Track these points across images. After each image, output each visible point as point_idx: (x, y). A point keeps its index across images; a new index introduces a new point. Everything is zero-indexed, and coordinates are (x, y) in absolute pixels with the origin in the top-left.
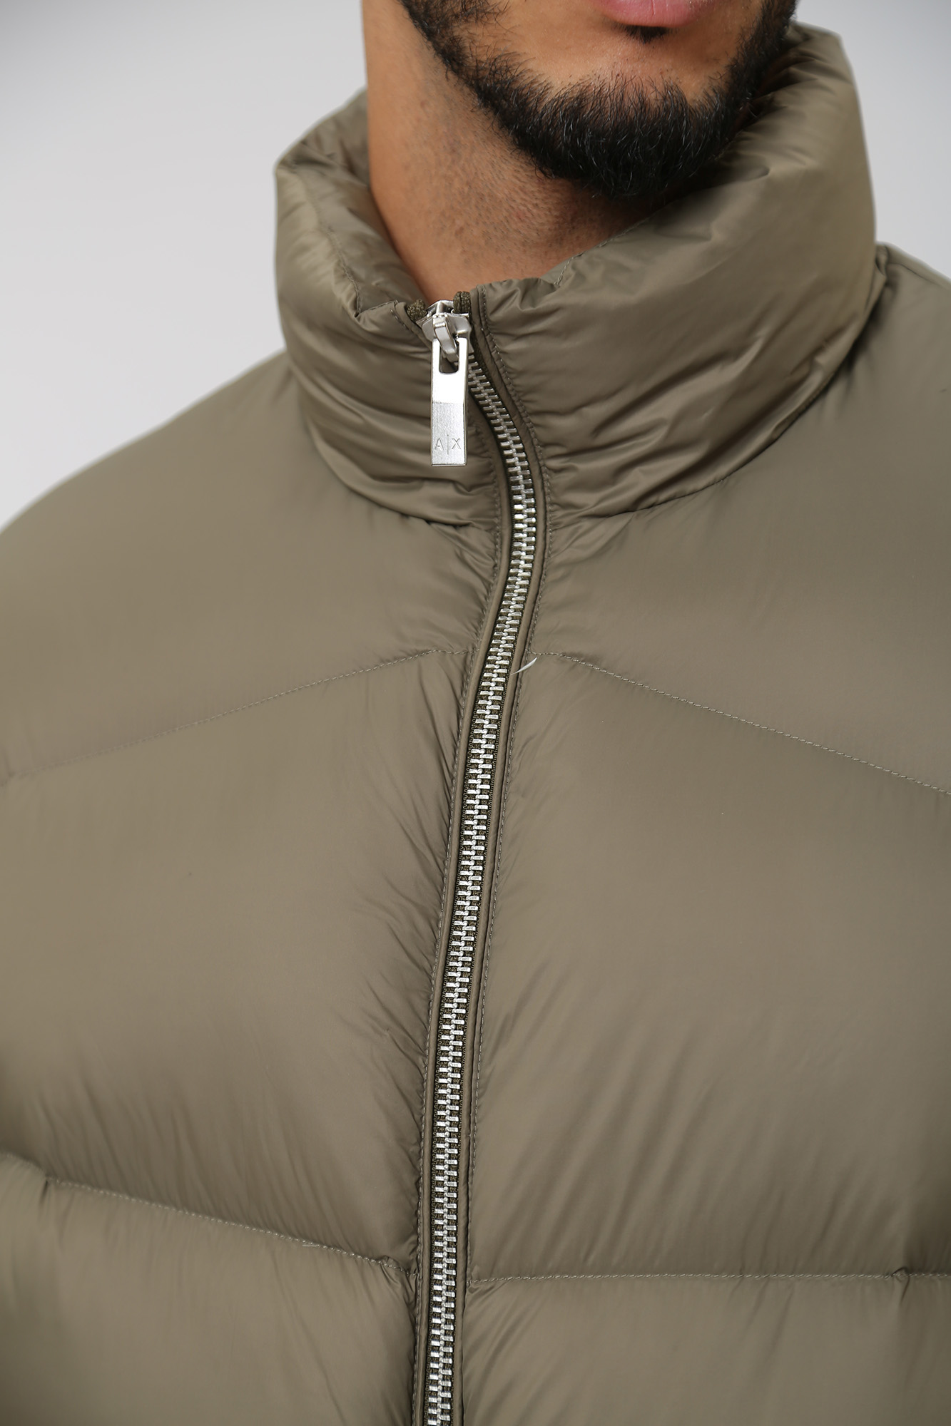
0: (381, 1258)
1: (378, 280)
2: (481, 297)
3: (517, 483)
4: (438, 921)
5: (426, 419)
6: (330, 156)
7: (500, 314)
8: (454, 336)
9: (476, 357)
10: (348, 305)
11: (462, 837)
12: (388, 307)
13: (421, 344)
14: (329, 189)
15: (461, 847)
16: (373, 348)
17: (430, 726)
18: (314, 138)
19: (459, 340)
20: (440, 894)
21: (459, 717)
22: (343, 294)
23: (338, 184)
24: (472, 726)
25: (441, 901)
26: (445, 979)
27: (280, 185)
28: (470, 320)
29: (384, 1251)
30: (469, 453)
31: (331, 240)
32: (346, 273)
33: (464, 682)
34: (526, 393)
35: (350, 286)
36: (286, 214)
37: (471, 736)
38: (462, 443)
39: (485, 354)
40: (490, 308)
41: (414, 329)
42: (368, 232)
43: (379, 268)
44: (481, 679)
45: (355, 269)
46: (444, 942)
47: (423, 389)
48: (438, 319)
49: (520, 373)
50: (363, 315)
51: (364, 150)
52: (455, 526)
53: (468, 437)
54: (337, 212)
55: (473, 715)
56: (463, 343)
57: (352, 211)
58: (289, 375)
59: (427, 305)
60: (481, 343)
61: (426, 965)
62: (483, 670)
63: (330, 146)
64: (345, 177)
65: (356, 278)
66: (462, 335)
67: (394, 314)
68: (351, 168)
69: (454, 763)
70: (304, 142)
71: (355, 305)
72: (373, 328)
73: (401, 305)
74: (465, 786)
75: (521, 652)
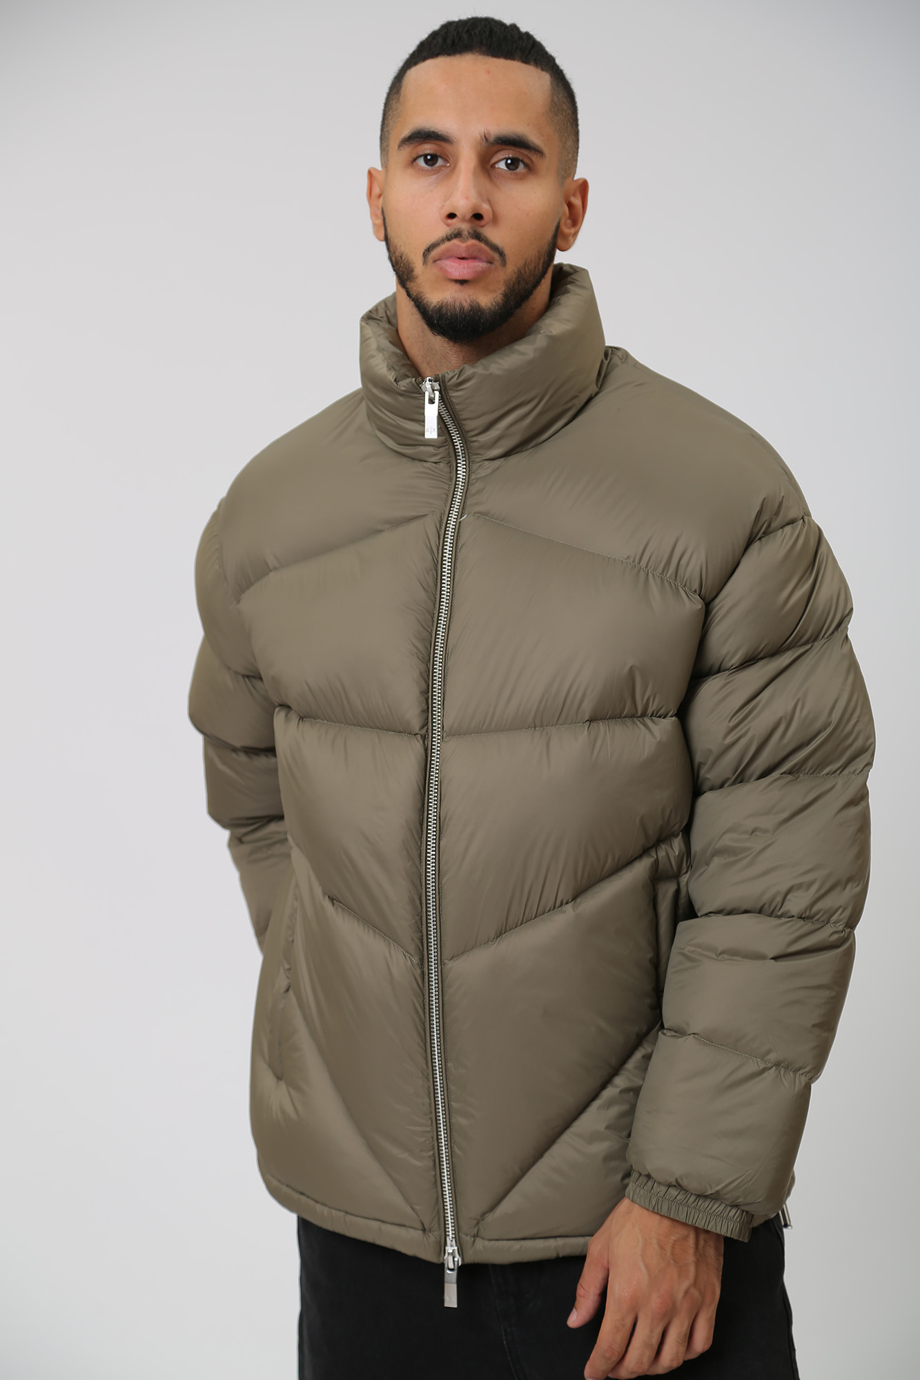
0: (415, 735)
1: (404, 371)
2: (444, 377)
3: (459, 456)
4: (434, 615)
5: (423, 422)
6: (381, 317)
7: (451, 382)
8: (433, 390)
9: (441, 398)
10: (393, 380)
11: (442, 583)
12: (409, 380)
13: (421, 394)
14: (382, 332)
15: (441, 587)
16: (401, 395)
17: (428, 543)
18: (376, 309)
19: (435, 392)
20: (434, 604)
21: (439, 538)
22: (391, 377)
23: (384, 329)
24: (444, 541)
25: (435, 607)
26: (436, 634)
27: (362, 328)
28: (439, 385)
29: (417, 732)
30: (439, 435)
31: (384, 354)
32: (391, 368)
33: (441, 525)
34: (460, 411)
35: (393, 373)
36: (364, 341)
37: (443, 545)
38: (436, 430)
39: (445, 397)
40: (447, 380)
41: (419, 388)
42: (398, 351)
43: (403, 365)
44: (447, 523)
45: (394, 366)
46: (436, 621)
47: (421, 411)
48: (427, 385)
49: (458, 404)
50: (399, 383)
51: (395, 315)
52: (435, 463)
53: (438, 429)
54: (386, 343)
55: (444, 538)
56: (437, 393)
57: (390, 342)
58: (362, 399)
59: (423, 380)
60: (443, 393)
61: (430, 630)
62: (448, 520)
63: (381, 313)
64: (387, 326)
65: (395, 370)
66: (436, 390)
67: (411, 382)
68: (389, 322)
69: (438, 555)
70: (370, 311)
71: (395, 380)
72: (404, 389)
73: (414, 379)
74: (442, 564)
75: (461, 514)
